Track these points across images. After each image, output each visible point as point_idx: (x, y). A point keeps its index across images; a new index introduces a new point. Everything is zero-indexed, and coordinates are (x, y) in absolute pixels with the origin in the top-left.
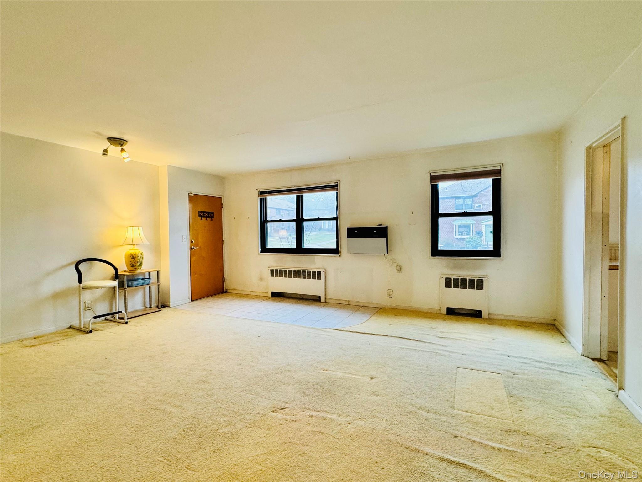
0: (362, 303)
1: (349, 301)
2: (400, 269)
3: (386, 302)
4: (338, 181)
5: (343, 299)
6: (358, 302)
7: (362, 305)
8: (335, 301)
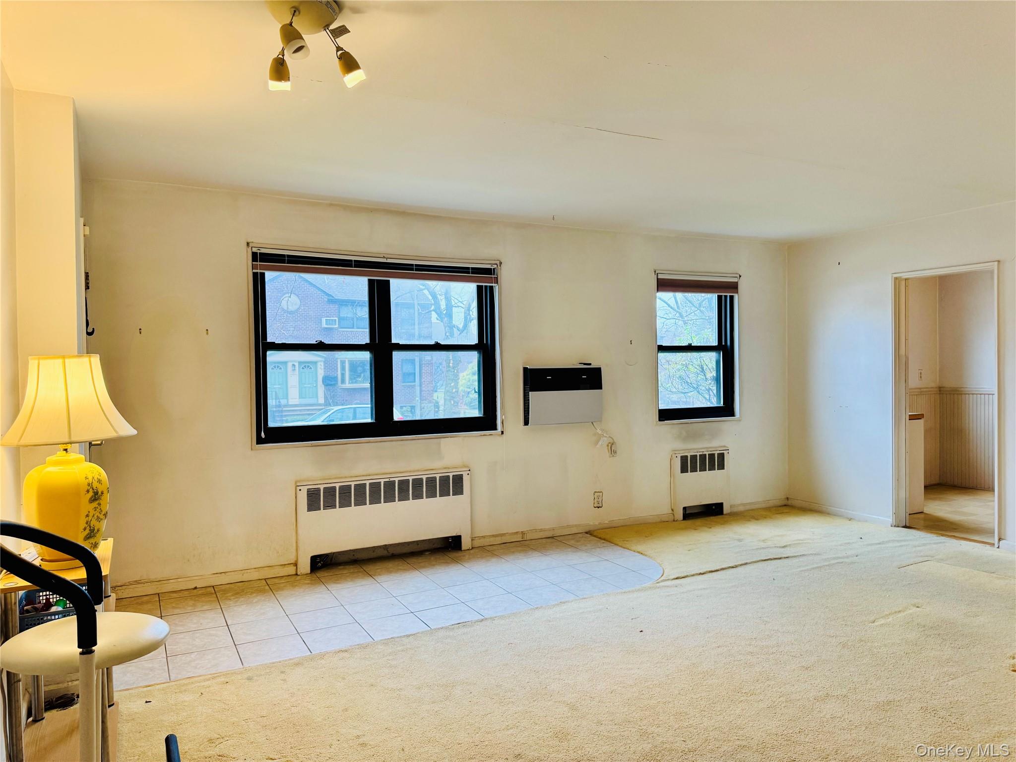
0: (549, 530)
1: (523, 533)
2: (612, 449)
3: (593, 519)
4: (498, 262)
5: (510, 532)
6: (541, 530)
7: (550, 534)
8: (492, 539)
